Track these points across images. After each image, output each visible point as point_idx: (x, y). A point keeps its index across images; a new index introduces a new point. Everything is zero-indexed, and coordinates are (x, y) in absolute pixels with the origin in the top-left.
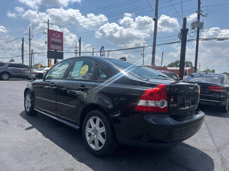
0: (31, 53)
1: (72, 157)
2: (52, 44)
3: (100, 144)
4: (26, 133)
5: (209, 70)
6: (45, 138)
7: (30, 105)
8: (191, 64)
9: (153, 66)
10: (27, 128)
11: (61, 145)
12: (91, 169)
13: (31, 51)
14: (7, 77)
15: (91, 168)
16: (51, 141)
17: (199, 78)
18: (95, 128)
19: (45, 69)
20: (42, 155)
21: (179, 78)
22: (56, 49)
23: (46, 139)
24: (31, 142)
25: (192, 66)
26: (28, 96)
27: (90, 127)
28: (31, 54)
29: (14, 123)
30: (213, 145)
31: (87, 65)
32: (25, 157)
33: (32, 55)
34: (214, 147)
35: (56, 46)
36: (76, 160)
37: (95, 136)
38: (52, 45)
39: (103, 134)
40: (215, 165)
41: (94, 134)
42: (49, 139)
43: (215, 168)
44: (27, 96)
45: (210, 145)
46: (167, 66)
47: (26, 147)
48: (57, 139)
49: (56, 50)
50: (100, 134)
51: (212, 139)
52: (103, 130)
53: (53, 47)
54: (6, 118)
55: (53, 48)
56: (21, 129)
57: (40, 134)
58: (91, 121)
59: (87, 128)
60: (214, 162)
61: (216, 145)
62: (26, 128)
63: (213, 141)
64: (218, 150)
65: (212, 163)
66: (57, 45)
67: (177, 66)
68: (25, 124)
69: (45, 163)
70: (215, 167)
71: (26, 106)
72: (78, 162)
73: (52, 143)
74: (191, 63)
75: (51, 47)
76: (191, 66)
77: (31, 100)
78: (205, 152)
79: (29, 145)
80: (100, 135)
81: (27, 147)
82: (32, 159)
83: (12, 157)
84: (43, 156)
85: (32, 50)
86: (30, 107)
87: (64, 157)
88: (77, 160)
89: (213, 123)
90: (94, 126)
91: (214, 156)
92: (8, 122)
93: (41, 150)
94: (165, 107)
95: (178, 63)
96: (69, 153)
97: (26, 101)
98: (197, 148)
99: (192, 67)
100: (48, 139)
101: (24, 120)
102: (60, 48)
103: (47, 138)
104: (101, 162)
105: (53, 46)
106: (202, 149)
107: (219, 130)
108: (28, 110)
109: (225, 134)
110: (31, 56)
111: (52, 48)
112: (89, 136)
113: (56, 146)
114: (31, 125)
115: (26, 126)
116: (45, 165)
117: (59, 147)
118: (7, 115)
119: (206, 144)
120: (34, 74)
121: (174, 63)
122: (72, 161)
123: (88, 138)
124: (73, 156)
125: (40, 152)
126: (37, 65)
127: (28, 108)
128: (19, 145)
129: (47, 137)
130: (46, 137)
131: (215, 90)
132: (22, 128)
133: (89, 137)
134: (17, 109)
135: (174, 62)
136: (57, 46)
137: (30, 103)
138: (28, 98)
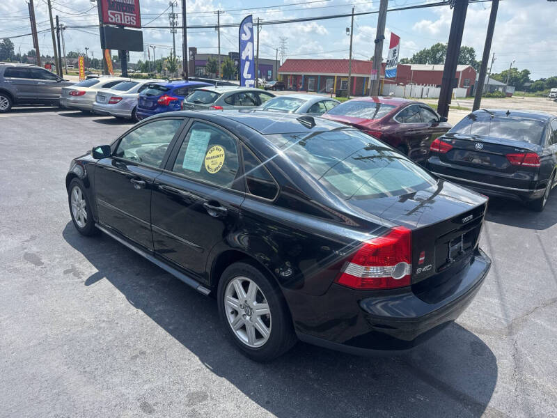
0: (55, 25)
1: (200, 362)
2: (109, 9)
3: (259, 335)
4: (89, 293)
5: (517, 69)
6: (132, 307)
7: (85, 214)
8: (471, 55)
9: (376, 75)
10: (87, 278)
11: (171, 327)
12: (242, 394)
13: (55, 21)
14: (6, 103)
15: (242, 391)
16: (149, 318)
17: (489, 123)
18: (246, 301)
19: (99, 82)
20: (136, 357)
21: (439, 116)
22: (123, 22)
23: (134, 310)
24: (104, 321)
25: (473, 58)
26: (78, 192)
27: (235, 296)
28: (55, 31)
29: (55, 263)
30: (500, 316)
31: (221, 148)
32: (100, 367)
33: (58, 32)
34: (503, 322)
35: (120, 14)
36: (208, 370)
37: (248, 318)
38: (109, 11)
39: (264, 318)
40: (499, 375)
41: (245, 313)
42: (143, 310)
43: (497, 383)
44: (75, 192)
45: (493, 315)
46: (409, 59)
47: (96, 335)
48: (160, 311)
49: (122, 26)
50: (258, 316)
51: (501, 298)
52: (265, 309)
53: (115, 17)
54: (34, 249)
55: (114, 21)
56: (77, 283)
57: (120, 296)
58: (237, 284)
59: (228, 296)
60: (499, 366)
61: (506, 315)
62: (85, 278)
63: (503, 305)
64: (511, 330)
65: (493, 367)
66: (124, 11)
67: (436, 62)
68: (81, 267)
69: (145, 382)
70: (498, 379)
71: (75, 215)
72: (214, 376)
73: (151, 322)
74: (471, 51)
75: (109, 17)
76: (470, 59)
77: (87, 202)
78: (482, 337)
79: (102, 330)
80: (259, 319)
81: (98, 337)
82: (115, 370)
83: (73, 366)
84: (138, 361)
85: (57, 17)
86: (85, 219)
87: (182, 362)
88: (211, 370)
89: (506, 249)
90: (245, 296)
91: (498, 348)
92: (43, 261)
93: (131, 345)
94: (406, 276)
95: (438, 51)
96: (192, 350)
97: (73, 201)
98: (465, 327)
99: (473, 62)
100: (141, 312)
101: (76, 251)
102: (130, 18)
103: (137, 308)
104: (261, 375)
105: (113, 14)
106: (476, 329)
107: (519, 270)
108: (81, 224)
109: (530, 281)
110: (56, 34)
111: (112, 19)
112: (232, 313)
113: (161, 331)
114: (95, 270)
115: (86, 273)
116: (146, 387)
117: (168, 334)
118: (33, 238)
119: (487, 313)
120: (72, 95)
121: (428, 52)
122: (201, 374)
123: (231, 319)
124: (201, 359)
125: (129, 351)
126: (75, 57)
127: (79, 219)
128: (81, 332)
129: (137, 305)
130: (134, 306)
131: (523, 164)
132: (77, 280)
133: (233, 315)
134: (52, 215)
135: (429, 48)
136: (124, 15)
137: (84, 210)
138: (77, 195)
